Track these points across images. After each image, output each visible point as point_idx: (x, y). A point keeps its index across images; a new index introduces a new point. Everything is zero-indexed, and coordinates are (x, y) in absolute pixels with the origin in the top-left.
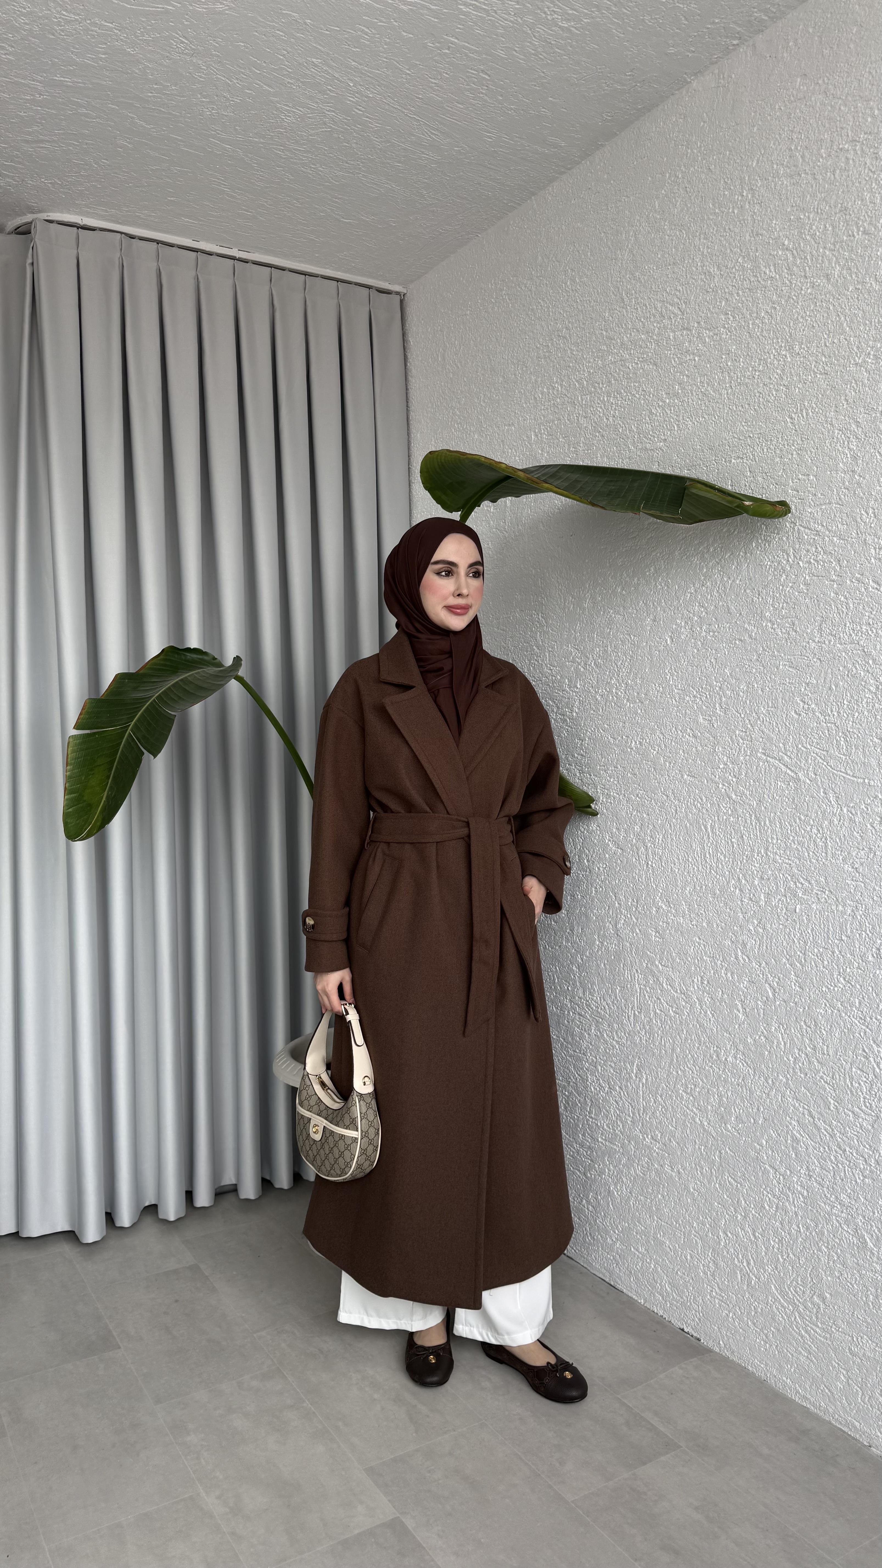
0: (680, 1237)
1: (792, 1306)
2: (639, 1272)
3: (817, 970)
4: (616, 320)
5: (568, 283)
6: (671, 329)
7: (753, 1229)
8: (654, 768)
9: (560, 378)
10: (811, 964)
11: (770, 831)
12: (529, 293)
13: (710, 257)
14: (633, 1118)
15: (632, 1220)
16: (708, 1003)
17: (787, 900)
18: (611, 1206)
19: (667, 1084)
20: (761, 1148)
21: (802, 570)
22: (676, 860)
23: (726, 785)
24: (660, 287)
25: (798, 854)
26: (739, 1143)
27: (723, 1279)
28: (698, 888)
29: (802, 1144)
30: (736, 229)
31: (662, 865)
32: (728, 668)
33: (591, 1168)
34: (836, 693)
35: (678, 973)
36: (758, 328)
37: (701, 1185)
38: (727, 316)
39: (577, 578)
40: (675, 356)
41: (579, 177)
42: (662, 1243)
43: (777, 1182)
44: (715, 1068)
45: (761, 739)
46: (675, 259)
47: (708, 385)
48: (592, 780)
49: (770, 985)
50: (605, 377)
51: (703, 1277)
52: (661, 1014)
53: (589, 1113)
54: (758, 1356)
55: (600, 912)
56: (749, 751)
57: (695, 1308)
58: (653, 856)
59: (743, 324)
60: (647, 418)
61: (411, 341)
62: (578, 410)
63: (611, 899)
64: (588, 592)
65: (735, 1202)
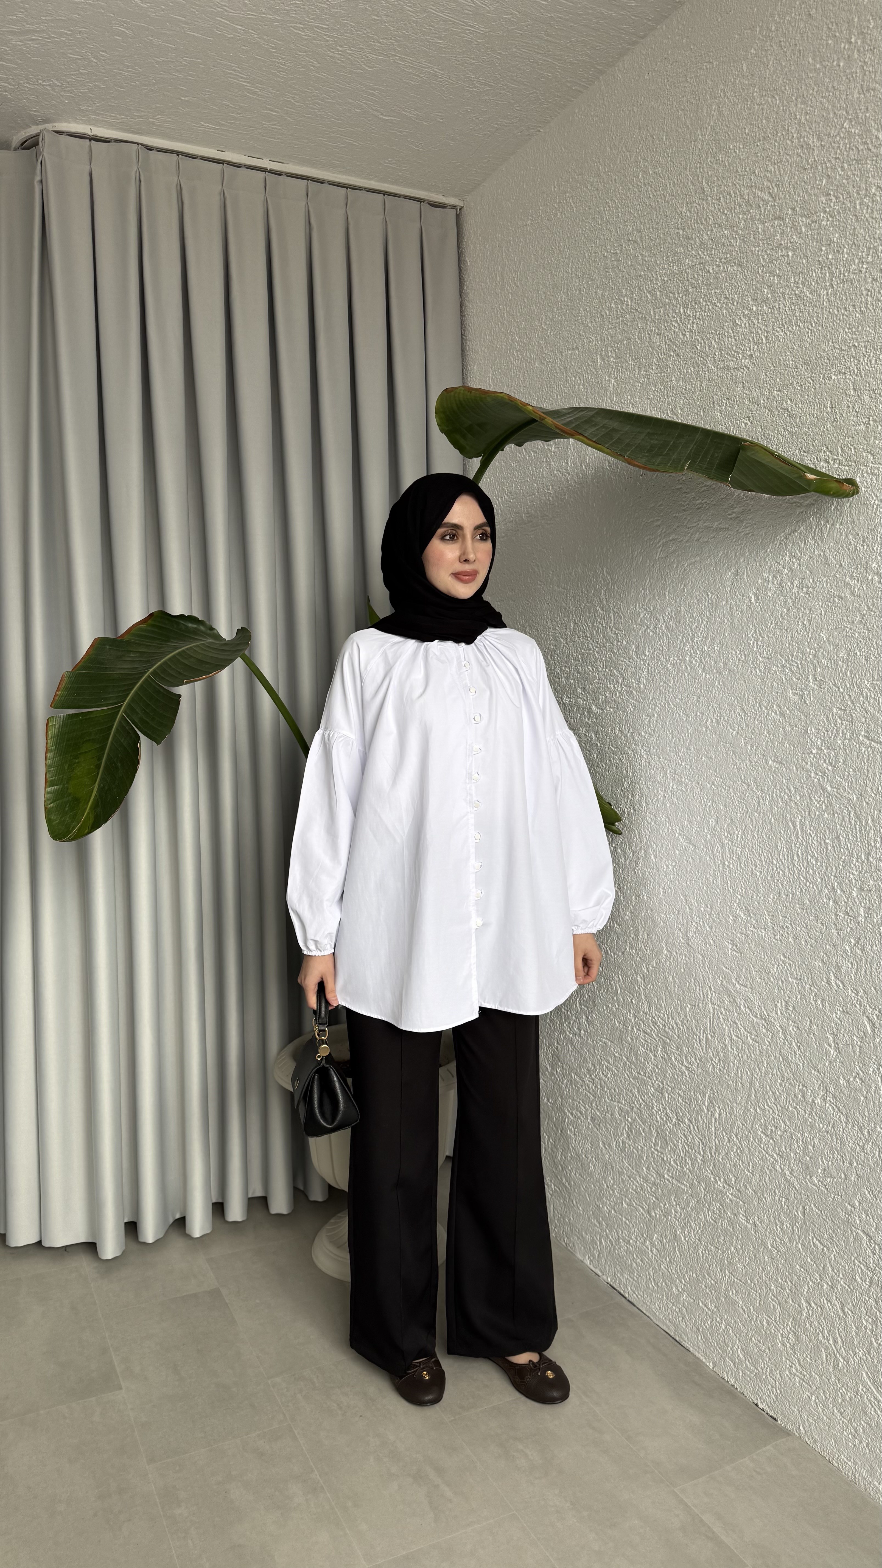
0: (756, 1299)
2: (708, 1330)
4: (695, 215)
5: (640, 176)
6: (760, 219)
7: (841, 1302)
8: (733, 751)
9: (630, 290)
11: (873, 832)
12: (596, 192)
13: (808, 125)
14: (703, 1156)
15: (701, 1271)
16: (793, 1032)
18: (678, 1252)
19: (744, 1123)
20: (853, 1209)
22: (758, 862)
23: (820, 774)
24: (748, 169)
26: (826, 1200)
27: (804, 1355)
28: (784, 896)
30: (841, 86)
31: (740, 865)
32: (824, 631)
33: (655, 1206)
35: (758, 995)
36: (868, 208)
37: (781, 1243)
38: (828, 198)
39: (647, 526)
40: (763, 253)
41: (653, 46)
42: (735, 1303)
43: (871, 1251)
44: (800, 1110)
45: (864, 719)
46: (765, 133)
47: (804, 285)
48: (661, 763)
49: (868, 1017)
50: (681, 285)
51: (782, 1349)
52: (737, 1040)
53: (654, 1145)
54: (845, 1451)
55: (668, 916)
56: (848, 734)
57: (771, 1383)
58: (731, 855)
59: (849, 205)
60: (730, 331)
61: (468, 261)
62: (650, 326)
63: (682, 903)
64: (659, 542)
65: (821, 1269)
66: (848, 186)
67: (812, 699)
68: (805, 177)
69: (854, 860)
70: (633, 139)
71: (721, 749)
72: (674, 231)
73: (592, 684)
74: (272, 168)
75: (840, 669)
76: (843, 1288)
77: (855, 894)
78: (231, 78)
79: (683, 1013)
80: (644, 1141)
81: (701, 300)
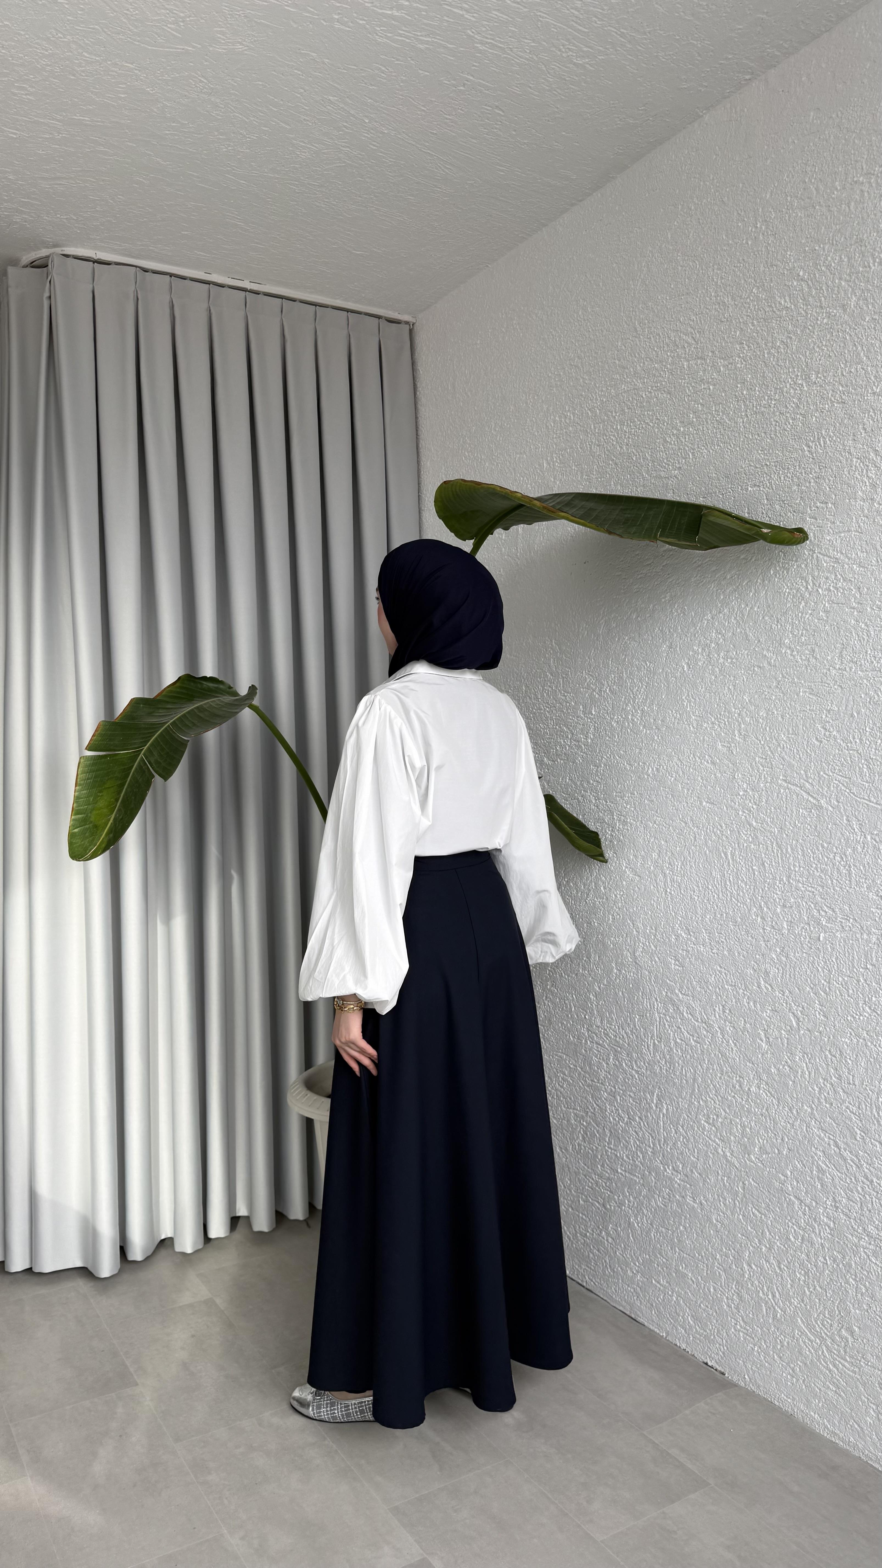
0: (703, 1270)
1: (819, 1339)
2: (661, 1304)
3: (842, 999)
4: (629, 349)
5: (580, 313)
6: (685, 358)
7: (778, 1260)
8: (672, 795)
9: (573, 407)
10: (835, 993)
11: (792, 858)
12: (540, 322)
13: (724, 288)
14: (653, 1149)
15: (653, 1252)
16: (730, 1032)
17: (810, 928)
18: (631, 1238)
19: (689, 1114)
20: (786, 1178)
21: (822, 597)
22: (696, 888)
23: (747, 812)
24: (674, 317)
25: (821, 882)
27: (747, 1312)
28: (719, 916)
29: (827, 1174)
30: (750, 259)
31: (681, 892)
32: (747, 694)
33: (610, 1199)
34: (858, 720)
35: (699, 1002)
36: (774, 358)
37: (724, 1217)
38: (741, 346)
39: (591, 605)
40: (689, 385)
42: (684, 1276)
43: (802, 1213)
44: (738, 1098)
45: (782, 766)
46: (688, 289)
47: (723, 413)
48: (608, 807)
49: (793, 1013)
50: (618, 406)
51: (727, 1310)
52: (681, 1043)
53: (608, 1144)
54: (785, 1390)
55: (617, 939)
56: (770, 778)
57: (719, 1342)
58: (672, 884)
59: (759, 353)
61: (421, 371)
62: (591, 438)
63: (629, 927)
64: (602, 618)
65: (760, 1234)
67: (738, 750)
68: (722, 328)
69: (777, 882)
70: (573, 282)
71: (661, 792)
72: (611, 360)
73: (543, 740)
74: (252, 288)
75: (761, 725)
76: (779, 1248)
77: (779, 910)
78: (229, 219)
79: (632, 1023)
80: (598, 1141)
81: (636, 420)
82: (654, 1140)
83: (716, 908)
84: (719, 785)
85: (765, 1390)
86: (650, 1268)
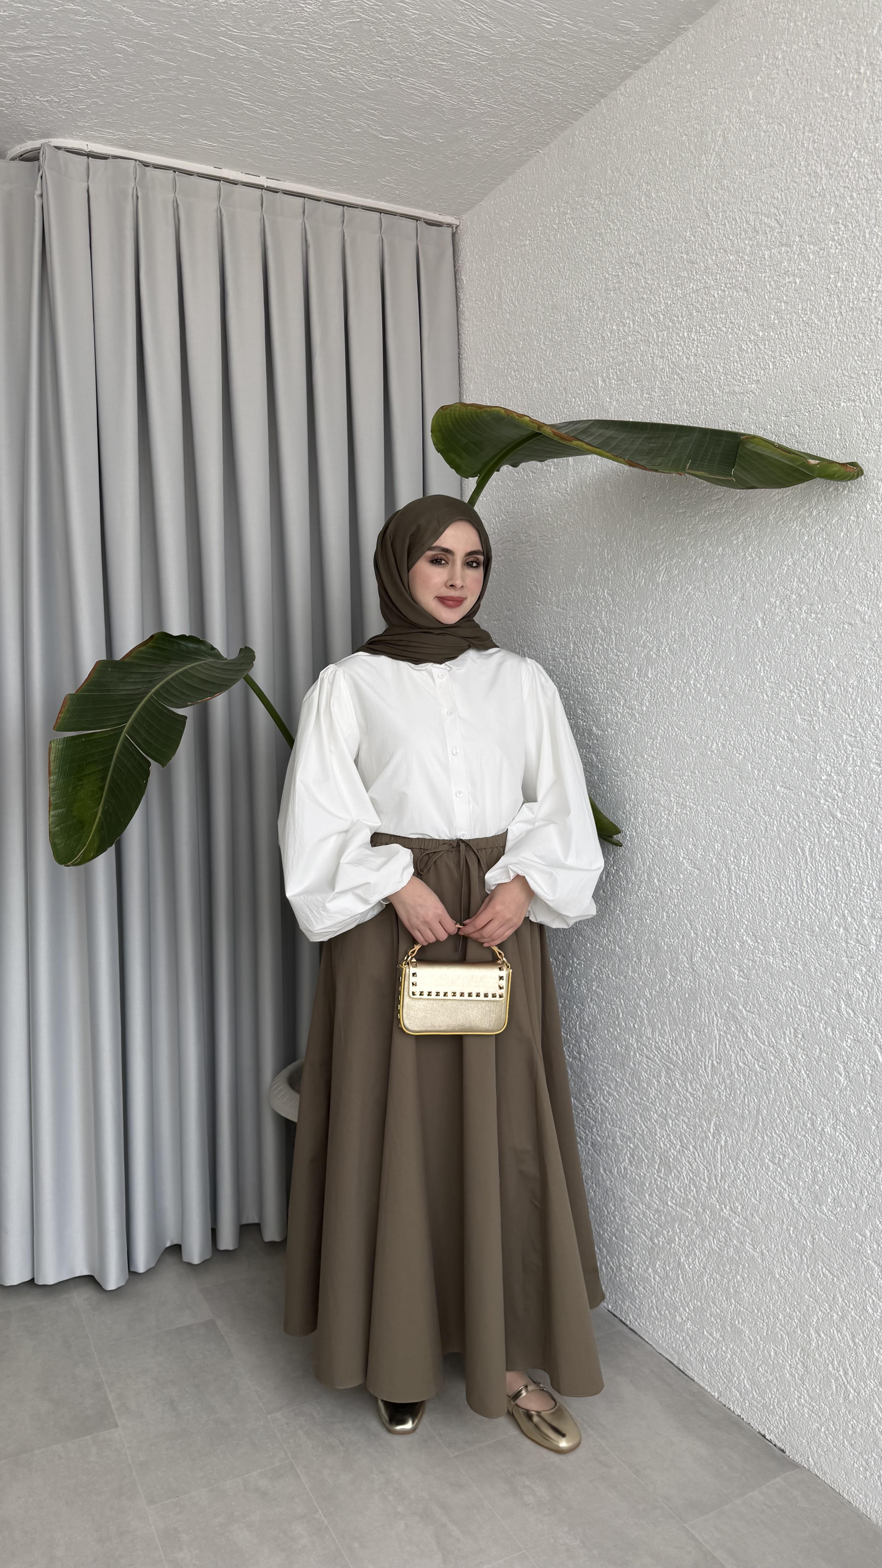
0: (763, 1328)
2: (713, 1360)
4: (700, 239)
5: (643, 200)
6: (766, 246)
8: (739, 776)
9: (633, 313)
12: (597, 215)
13: (816, 154)
14: (708, 1183)
15: (706, 1300)
16: (802, 1060)
18: (681, 1280)
19: (751, 1150)
20: (864, 1239)
22: (766, 888)
23: (830, 800)
24: (754, 196)
26: (836, 1229)
27: (814, 1386)
28: (792, 923)
30: (850, 116)
31: (747, 891)
32: (834, 657)
33: (658, 1233)
35: (766, 1022)
36: (877, 238)
37: (789, 1272)
38: (836, 226)
39: (650, 549)
40: (770, 279)
41: (656, 71)
42: (741, 1332)
44: (809, 1138)
45: (875, 747)
46: (772, 160)
47: (812, 312)
48: (664, 786)
50: (685, 309)
51: (790, 1380)
52: (744, 1067)
53: (657, 1172)
54: (856, 1484)
55: (672, 941)
56: (859, 761)
57: (779, 1413)
58: (737, 881)
59: (858, 234)
60: (736, 356)
61: (464, 280)
62: (653, 348)
64: (662, 565)
65: (831, 1299)
66: (857, 215)
67: (821, 725)
68: (813, 205)
69: (865, 887)
70: (635, 163)
71: (727, 773)
72: (678, 255)
73: (592, 706)
74: (269, 185)
75: (850, 696)
76: (853, 1318)
78: (231, 96)
79: (687, 1039)
80: (646, 1167)
81: (706, 325)
82: (710, 1174)
83: (789, 913)
84: (797, 766)
85: (832, 1479)
86: (703, 1318)
